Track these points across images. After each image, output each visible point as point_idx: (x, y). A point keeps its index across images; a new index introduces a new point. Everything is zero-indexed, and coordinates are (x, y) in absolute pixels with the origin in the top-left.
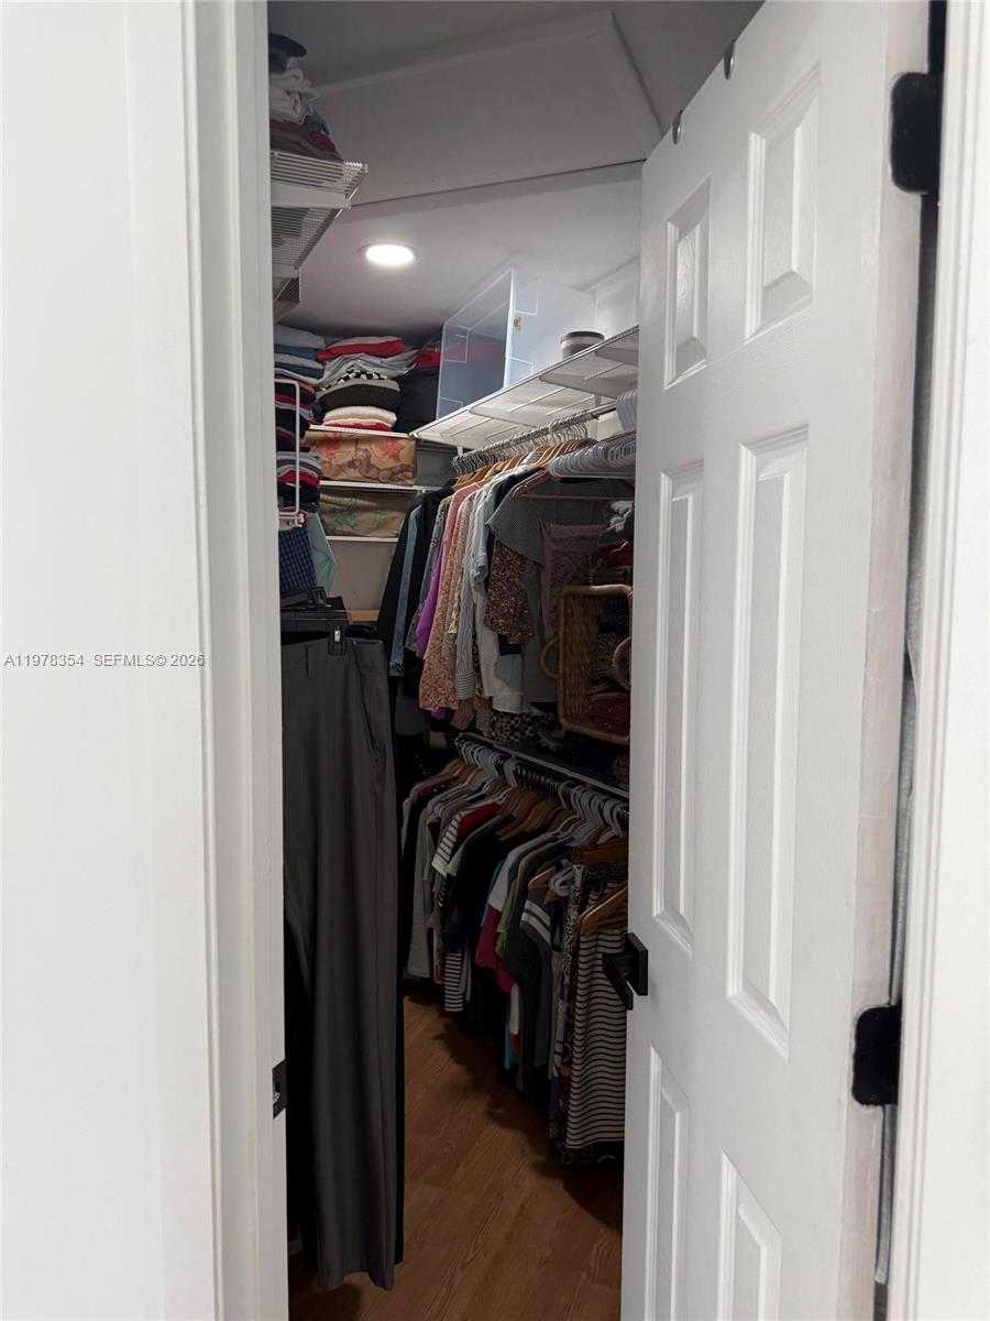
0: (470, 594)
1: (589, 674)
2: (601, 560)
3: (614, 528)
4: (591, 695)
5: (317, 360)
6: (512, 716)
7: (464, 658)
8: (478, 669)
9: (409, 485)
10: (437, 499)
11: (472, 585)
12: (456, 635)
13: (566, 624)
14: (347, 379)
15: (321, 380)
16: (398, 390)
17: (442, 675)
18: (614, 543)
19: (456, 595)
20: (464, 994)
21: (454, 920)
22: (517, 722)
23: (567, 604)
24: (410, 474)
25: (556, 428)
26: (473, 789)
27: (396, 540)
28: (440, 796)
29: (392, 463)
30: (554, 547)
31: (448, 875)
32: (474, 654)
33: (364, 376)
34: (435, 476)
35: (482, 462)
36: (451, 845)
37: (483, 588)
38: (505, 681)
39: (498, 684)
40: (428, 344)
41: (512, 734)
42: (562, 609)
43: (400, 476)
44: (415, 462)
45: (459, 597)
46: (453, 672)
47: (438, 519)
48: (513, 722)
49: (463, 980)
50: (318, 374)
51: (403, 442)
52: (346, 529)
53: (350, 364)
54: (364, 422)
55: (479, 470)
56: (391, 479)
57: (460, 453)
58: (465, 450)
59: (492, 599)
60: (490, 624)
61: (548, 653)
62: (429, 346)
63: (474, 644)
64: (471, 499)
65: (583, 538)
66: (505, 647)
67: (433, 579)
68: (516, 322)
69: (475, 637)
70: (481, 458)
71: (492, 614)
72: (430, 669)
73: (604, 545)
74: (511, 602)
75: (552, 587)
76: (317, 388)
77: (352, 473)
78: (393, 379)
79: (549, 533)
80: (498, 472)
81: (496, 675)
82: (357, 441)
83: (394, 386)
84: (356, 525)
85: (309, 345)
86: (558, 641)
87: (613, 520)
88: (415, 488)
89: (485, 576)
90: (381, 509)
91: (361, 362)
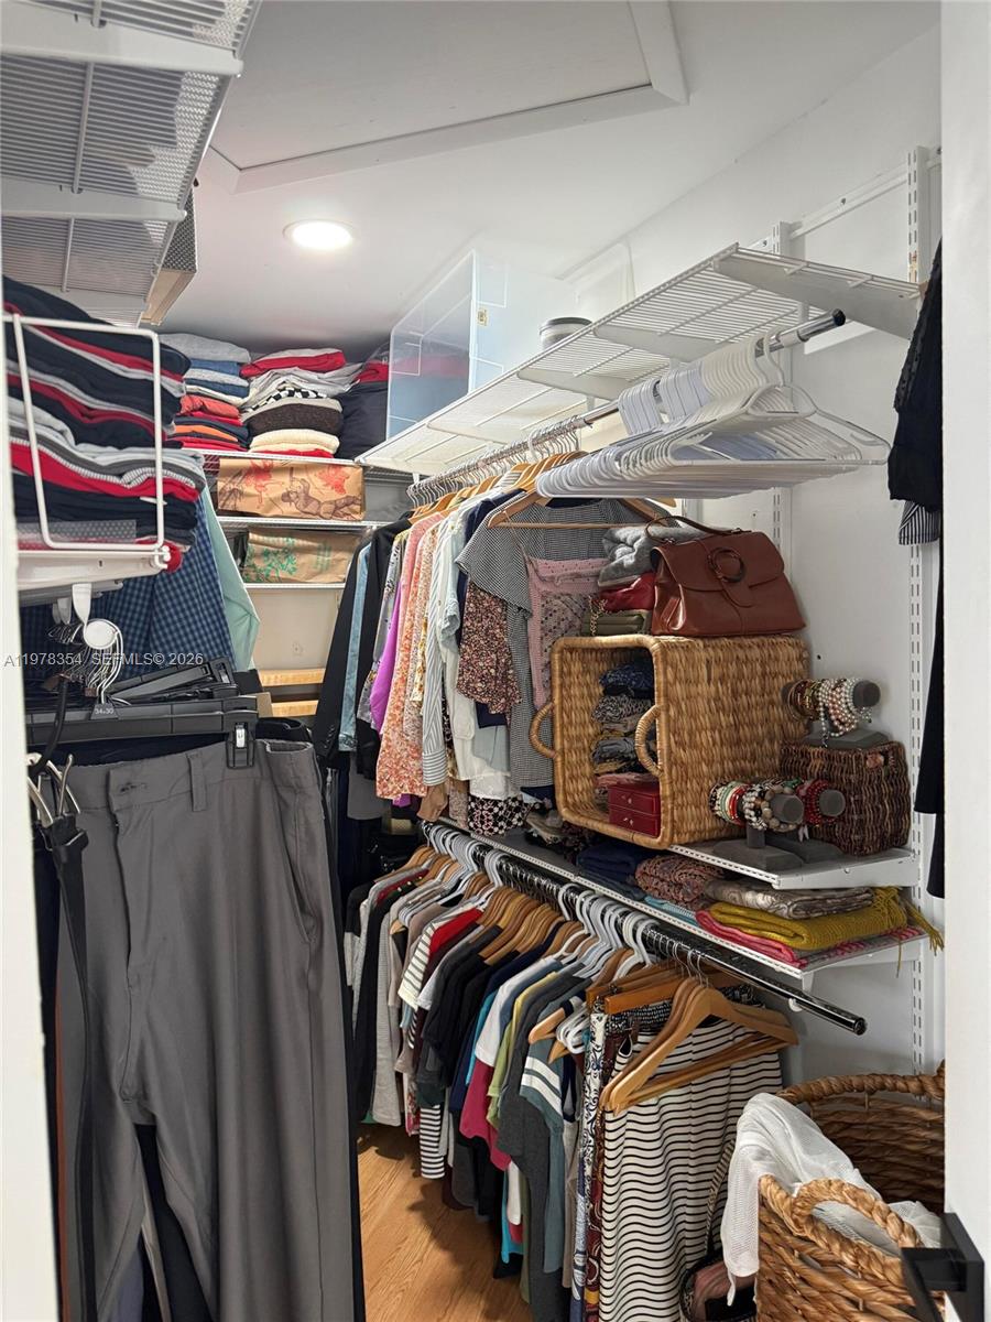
0: (437, 649)
1: (593, 748)
2: (603, 603)
3: (621, 564)
4: (598, 775)
5: (241, 376)
6: (496, 803)
7: (433, 732)
8: (450, 744)
9: (356, 521)
10: (390, 534)
11: (440, 640)
12: (420, 704)
13: (562, 686)
14: (278, 398)
15: (246, 399)
16: (339, 408)
17: (405, 754)
18: (622, 581)
19: (420, 652)
20: (446, 1157)
21: (429, 1067)
22: (501, 809)
23: (562, 660)
24: (357, 508)
25: (537, 441)
26: (448, 887)
27: (343, 585)
28: (406, 897)
29: (335, 496)
30: (544, 588)
31: (420, 1008)
32: (444, 726)
33: (298, 395)
34: (387, 510)
35: (443, 490)
36: (422, 968)
37: (454, 642)
38: (487, 760)
39: (476, 764)
40: (373, 356)
41: (495, 825)
42: (557, 667)
43: (345, 510)
44: (363, 493)
45: (423, 655)
46: (419, 749)
47: (392, 559)
48: (496, 810)
49: (443, 1139)
50: (244, 392)
51: (348, 470)
52: (282, 574)
53: (282, 379)
54: (301, 448)
55: (440, 499)
56: (334, 514)
57: (416, 481)
58: (422, 477)
59: (467, 657)
60: (466, 689)
61: (540, 724)
62: (376, 358)
63: (444, 713)
64: (433, 533)
65: (578, 576)
66: (485, 718)
67: (389, 632)
68: (481, 316)
69: (445, 704)
70: (442, 485)
71: (467, 676)
72: (388, 747)
73: (608, 583)
74: (492, 660)
75: (542, 638)
76: (242, 409)
77: (288, 508)
78: (334, 397)
79: (536, 571)
80: (465, 499)
81: (474, 752)
82: (291, 470)
83: (336, 405)
84: (295, 569)
85: (231, 357)
86: (552, 709)
87: (619, 552)
88: (363, 523)
89: (458, 627)
90: (325, 549)
91: (296, 378)
